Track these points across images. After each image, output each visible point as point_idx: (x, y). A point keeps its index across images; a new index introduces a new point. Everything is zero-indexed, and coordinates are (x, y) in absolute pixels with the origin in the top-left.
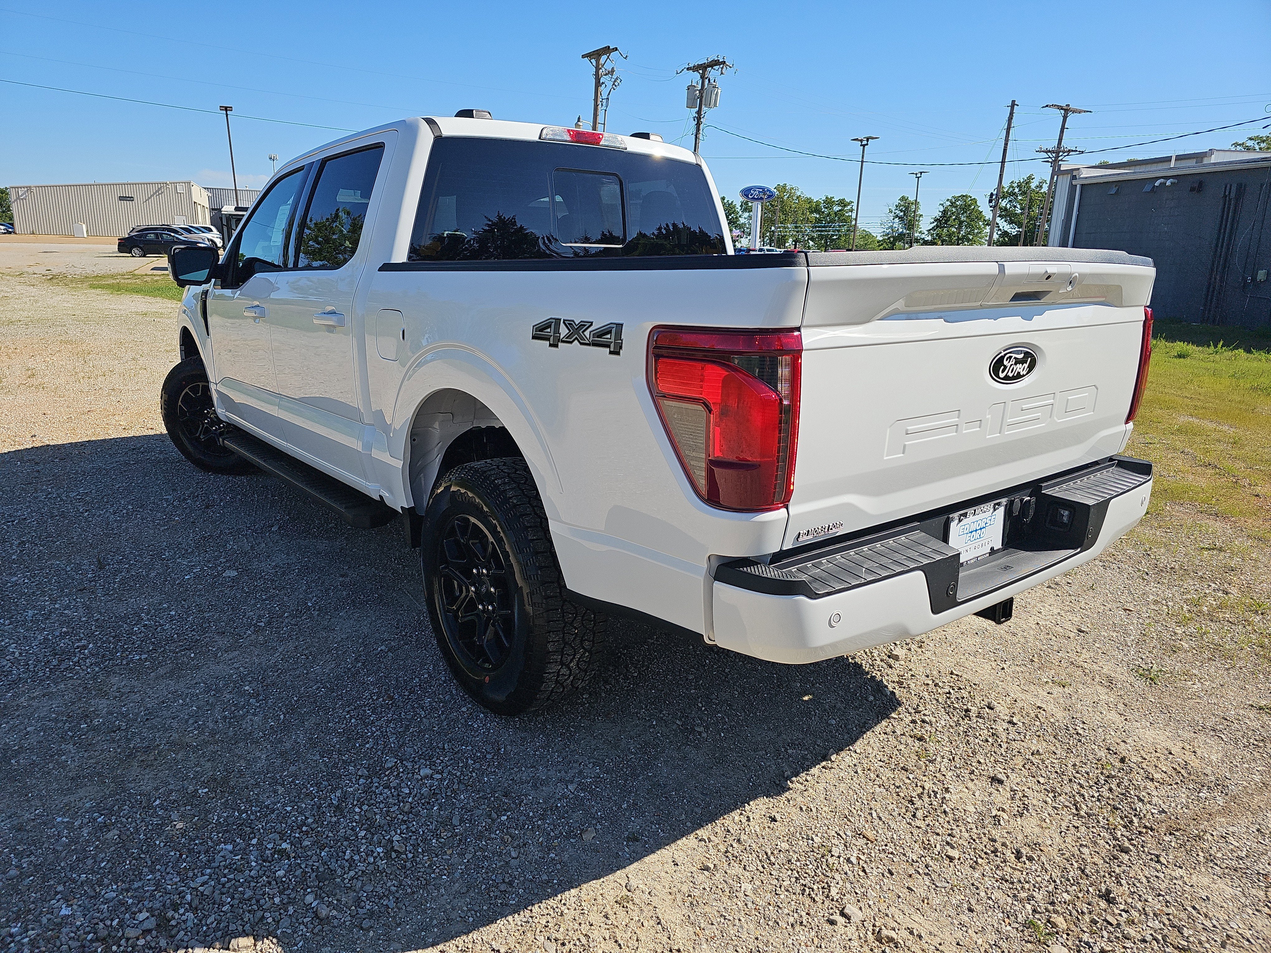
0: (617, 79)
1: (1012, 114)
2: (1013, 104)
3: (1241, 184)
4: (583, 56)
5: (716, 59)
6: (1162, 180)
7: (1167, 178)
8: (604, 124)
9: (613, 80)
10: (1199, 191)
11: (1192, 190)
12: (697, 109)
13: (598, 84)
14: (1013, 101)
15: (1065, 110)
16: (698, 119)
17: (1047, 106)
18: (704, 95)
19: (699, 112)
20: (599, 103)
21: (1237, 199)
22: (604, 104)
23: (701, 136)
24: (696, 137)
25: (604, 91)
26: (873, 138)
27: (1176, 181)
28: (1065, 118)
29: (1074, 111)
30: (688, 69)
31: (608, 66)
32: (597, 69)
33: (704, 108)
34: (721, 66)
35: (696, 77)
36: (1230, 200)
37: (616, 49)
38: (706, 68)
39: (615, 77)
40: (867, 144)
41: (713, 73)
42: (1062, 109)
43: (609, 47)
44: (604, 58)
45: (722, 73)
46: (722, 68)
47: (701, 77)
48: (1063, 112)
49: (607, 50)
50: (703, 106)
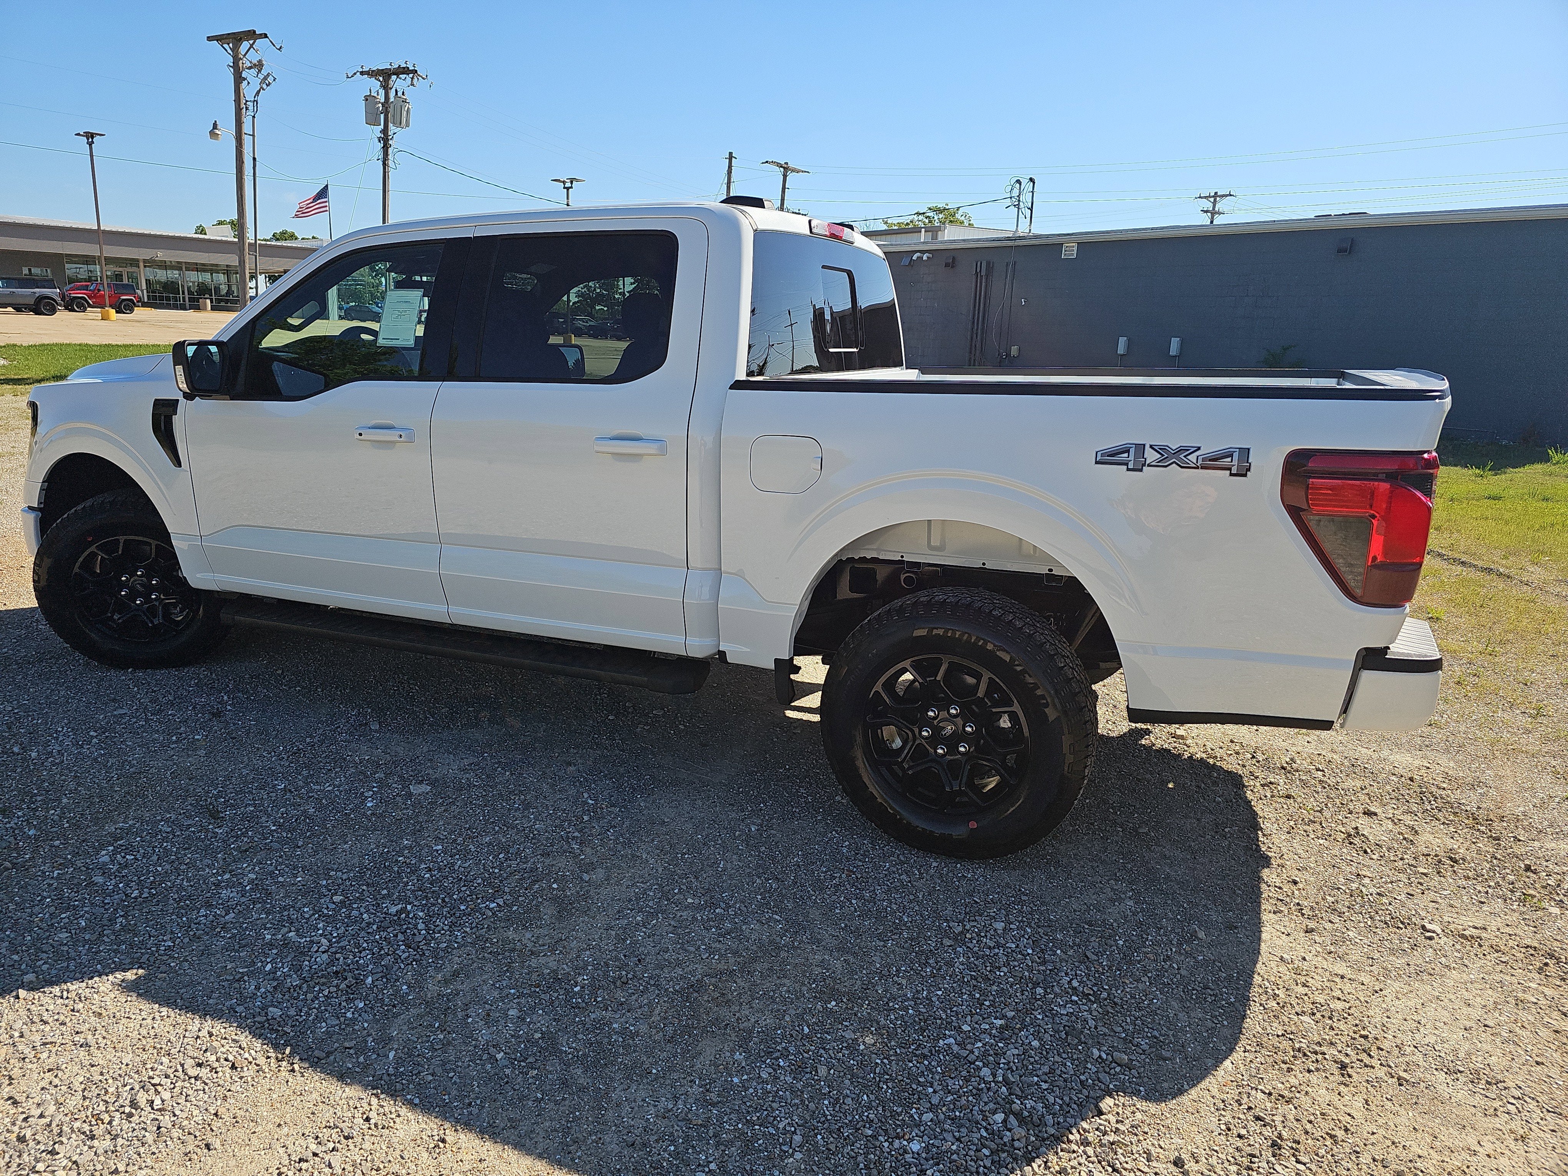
0: (268, 75)
1: (730, 166)
2: (731, 157)
3: (990, 262)
4: (209, 39)
5: (405, 66)
6: (918, 254)
7: (923, 252)
8: (253, 135)
9: (261, 76)
10: (953, 267)
11: (947, 265)
12: (382, 127)
13: (239, 79)
14: (731, 154)
15: (784, 168)
16: (385, 140)
17: (767, 162)
18: (391, 110)
19: (385, 131)
20: (243, 106)
21: (987, 276)
22: (251, 108)
23: (390, 163)
24: (385, 164)
25: (248, 92)
26: (577, 180)
27: (931, 256)
28: (785, 176)
29: (793, 170)
30: (362, 73)
31: (253, 57)
32: (236, 59)
33: (392, 128)
34: (411, 75)
35: (374, 85)
36: (981, 276)
37: (266, 36)
38: (389, 76)
39: (264, 72)
40: (571, 187)
41: (399, 83)
42: (781, 167)
43: (254, 32)
44: (245, 45)
45: (412, 85)
46: (412, 78)
47: (382, 86)
48: (782, 169)
49: (251, 35)
50: (390, 125)
